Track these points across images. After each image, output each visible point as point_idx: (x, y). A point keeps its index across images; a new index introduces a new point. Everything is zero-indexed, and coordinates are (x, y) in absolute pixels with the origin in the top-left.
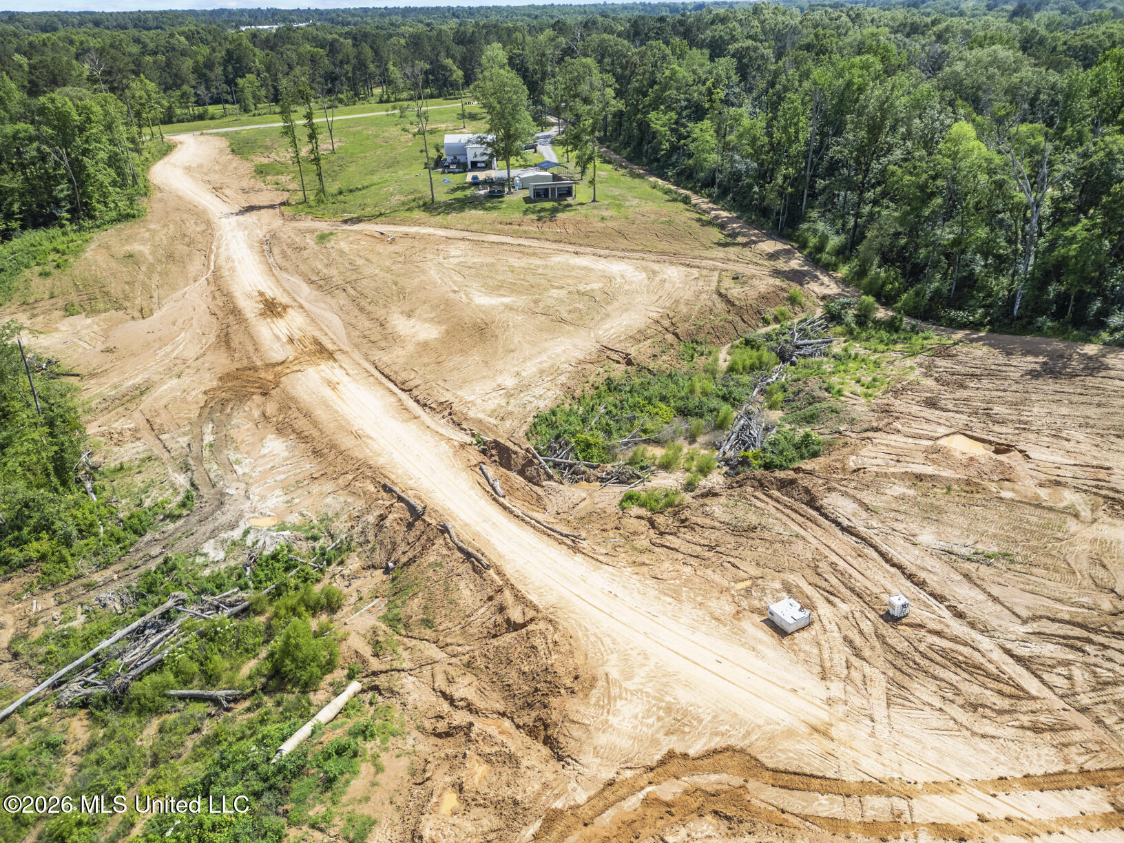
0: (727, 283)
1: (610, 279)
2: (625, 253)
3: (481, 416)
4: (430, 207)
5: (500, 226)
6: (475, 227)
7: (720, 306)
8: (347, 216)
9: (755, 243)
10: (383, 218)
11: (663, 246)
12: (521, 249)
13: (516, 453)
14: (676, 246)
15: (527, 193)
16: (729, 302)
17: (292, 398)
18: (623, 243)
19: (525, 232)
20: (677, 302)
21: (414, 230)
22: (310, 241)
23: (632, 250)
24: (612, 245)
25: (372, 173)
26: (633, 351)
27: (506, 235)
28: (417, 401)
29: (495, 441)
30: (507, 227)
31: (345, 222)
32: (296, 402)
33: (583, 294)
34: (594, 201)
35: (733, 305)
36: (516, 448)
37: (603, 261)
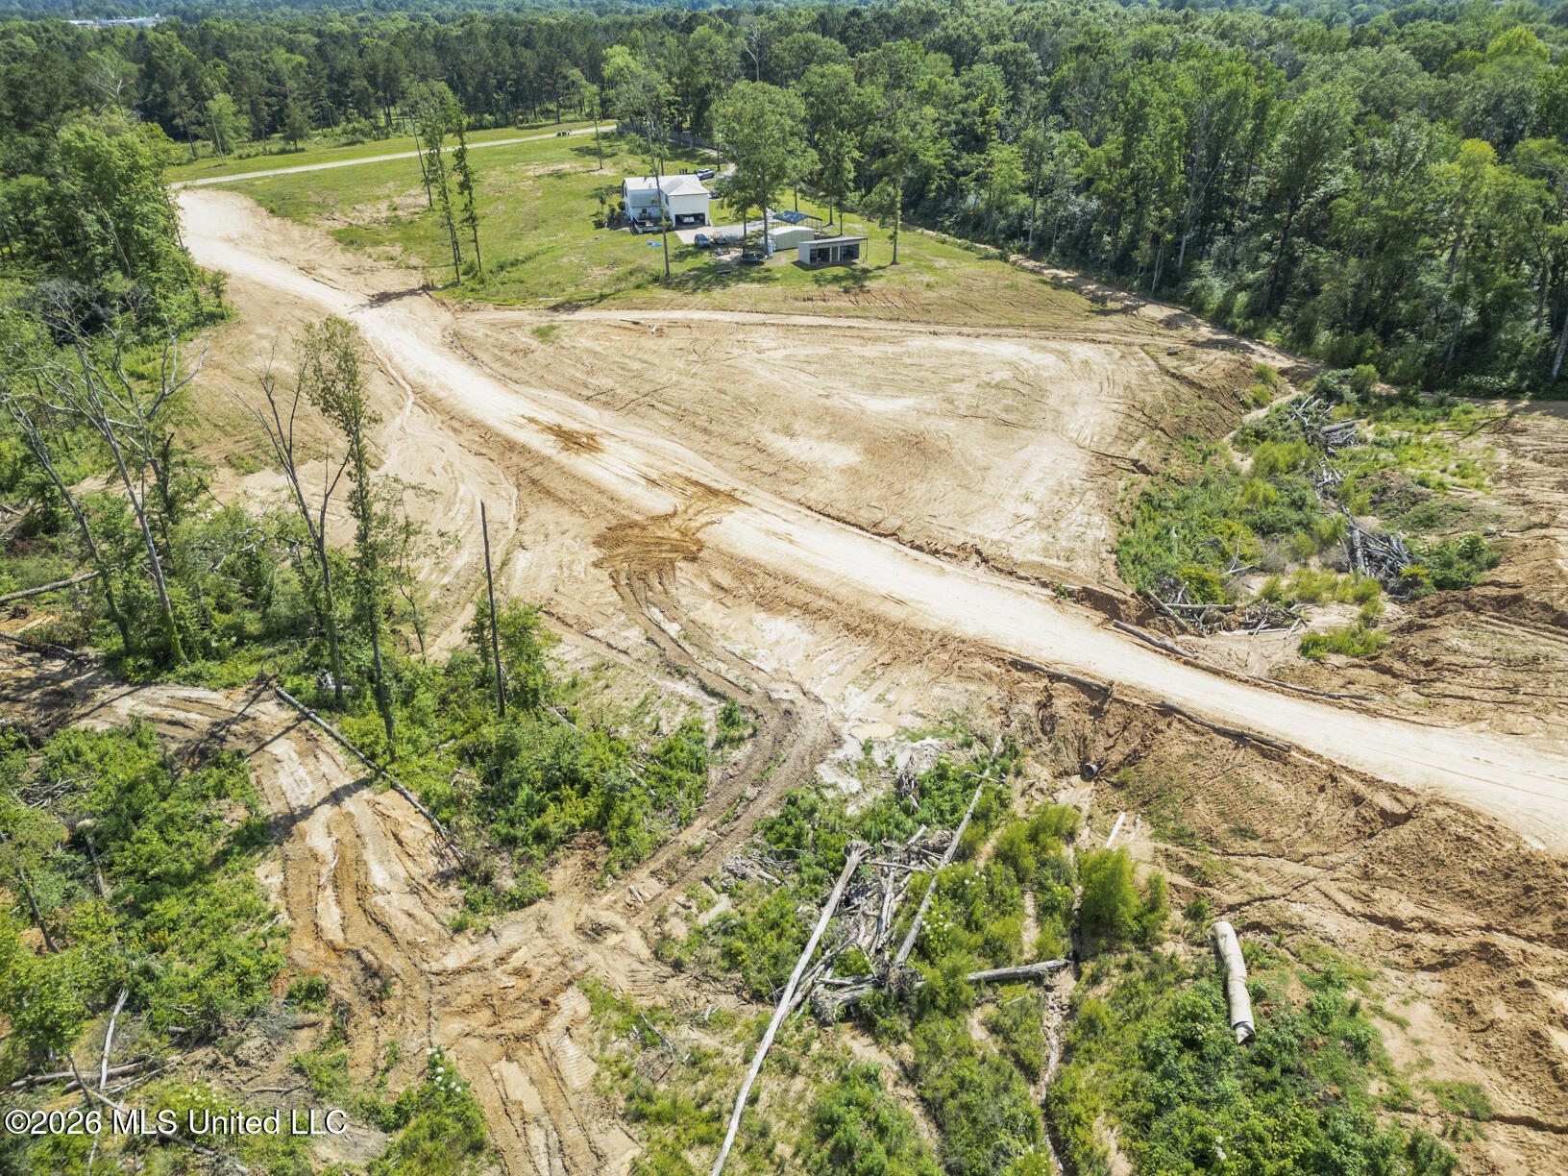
0: (1170, 363)
1: (1014, 366)
2: (998, 328)
3: (1035, 558)
4: (665, 280)
5: (798, 304)
6: (764, 306)
7: (1185, 391)
8: (553, 301)
9: (1136, 308)
10: (605, 302)
11: (1029, 317)
12: (855, 332)
13: (1125, 602)
14: (1045, 319)
15: (795, 255)
16: (1191, 384)
17: (745, 561)
18: (982, 318)
19: (839, 309)
20: (1127, 387)
21: (678, 315)
22: (525, 339)
23: (998, 326)
24: (961, 320)
26: (1133, 454)
27: (815, 314)
28: (920, 548)
29: (1085, 589)
30: (809, 304)
31: (555, 308)
33: (997, 386)
34: (894, 263)
35: (1202, 388)
36: (1121, 596)
37: (978, 342)
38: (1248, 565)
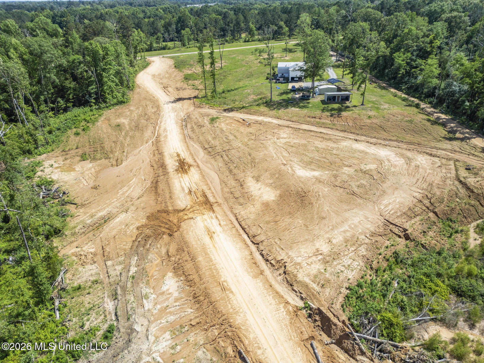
0: (463, 173)
1: (381, 162)
2: (386, 142)
3: (307, 280)
4: (269, 104)
5: (308, 119)
6: (295, 119)
7: (463, 191)
8: (226, 107)
9: (469, 139)
10: (244, 110)
11: (409, 137)
12: (322, 135)
13: (335, 325)
14: (417, 139)
15: (322, 97)
16: (468, 188)
17: (186, 243)
18: (384, 135)
19: (323, 123)
20: (431, 185)
21: (260, 118)
22: (206, 121)
23: (390, 140)
24: (377, 135)
25: (240, 80)
26: (407, 226)
27: (313, 125)
28: (262, 255)
29: (319, 309)
30: (313, 120)
31: (225, 110)
32: (188, 247)
33: (365, 172)
34: (362, 104)
35: (472, 192)
36: (335, 320)
37: (373, 147)
38: (433, 316)
